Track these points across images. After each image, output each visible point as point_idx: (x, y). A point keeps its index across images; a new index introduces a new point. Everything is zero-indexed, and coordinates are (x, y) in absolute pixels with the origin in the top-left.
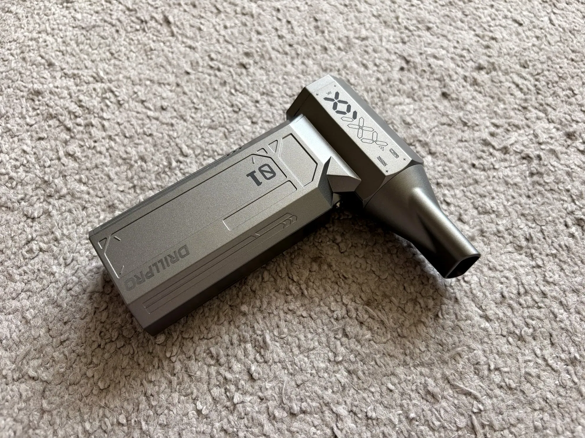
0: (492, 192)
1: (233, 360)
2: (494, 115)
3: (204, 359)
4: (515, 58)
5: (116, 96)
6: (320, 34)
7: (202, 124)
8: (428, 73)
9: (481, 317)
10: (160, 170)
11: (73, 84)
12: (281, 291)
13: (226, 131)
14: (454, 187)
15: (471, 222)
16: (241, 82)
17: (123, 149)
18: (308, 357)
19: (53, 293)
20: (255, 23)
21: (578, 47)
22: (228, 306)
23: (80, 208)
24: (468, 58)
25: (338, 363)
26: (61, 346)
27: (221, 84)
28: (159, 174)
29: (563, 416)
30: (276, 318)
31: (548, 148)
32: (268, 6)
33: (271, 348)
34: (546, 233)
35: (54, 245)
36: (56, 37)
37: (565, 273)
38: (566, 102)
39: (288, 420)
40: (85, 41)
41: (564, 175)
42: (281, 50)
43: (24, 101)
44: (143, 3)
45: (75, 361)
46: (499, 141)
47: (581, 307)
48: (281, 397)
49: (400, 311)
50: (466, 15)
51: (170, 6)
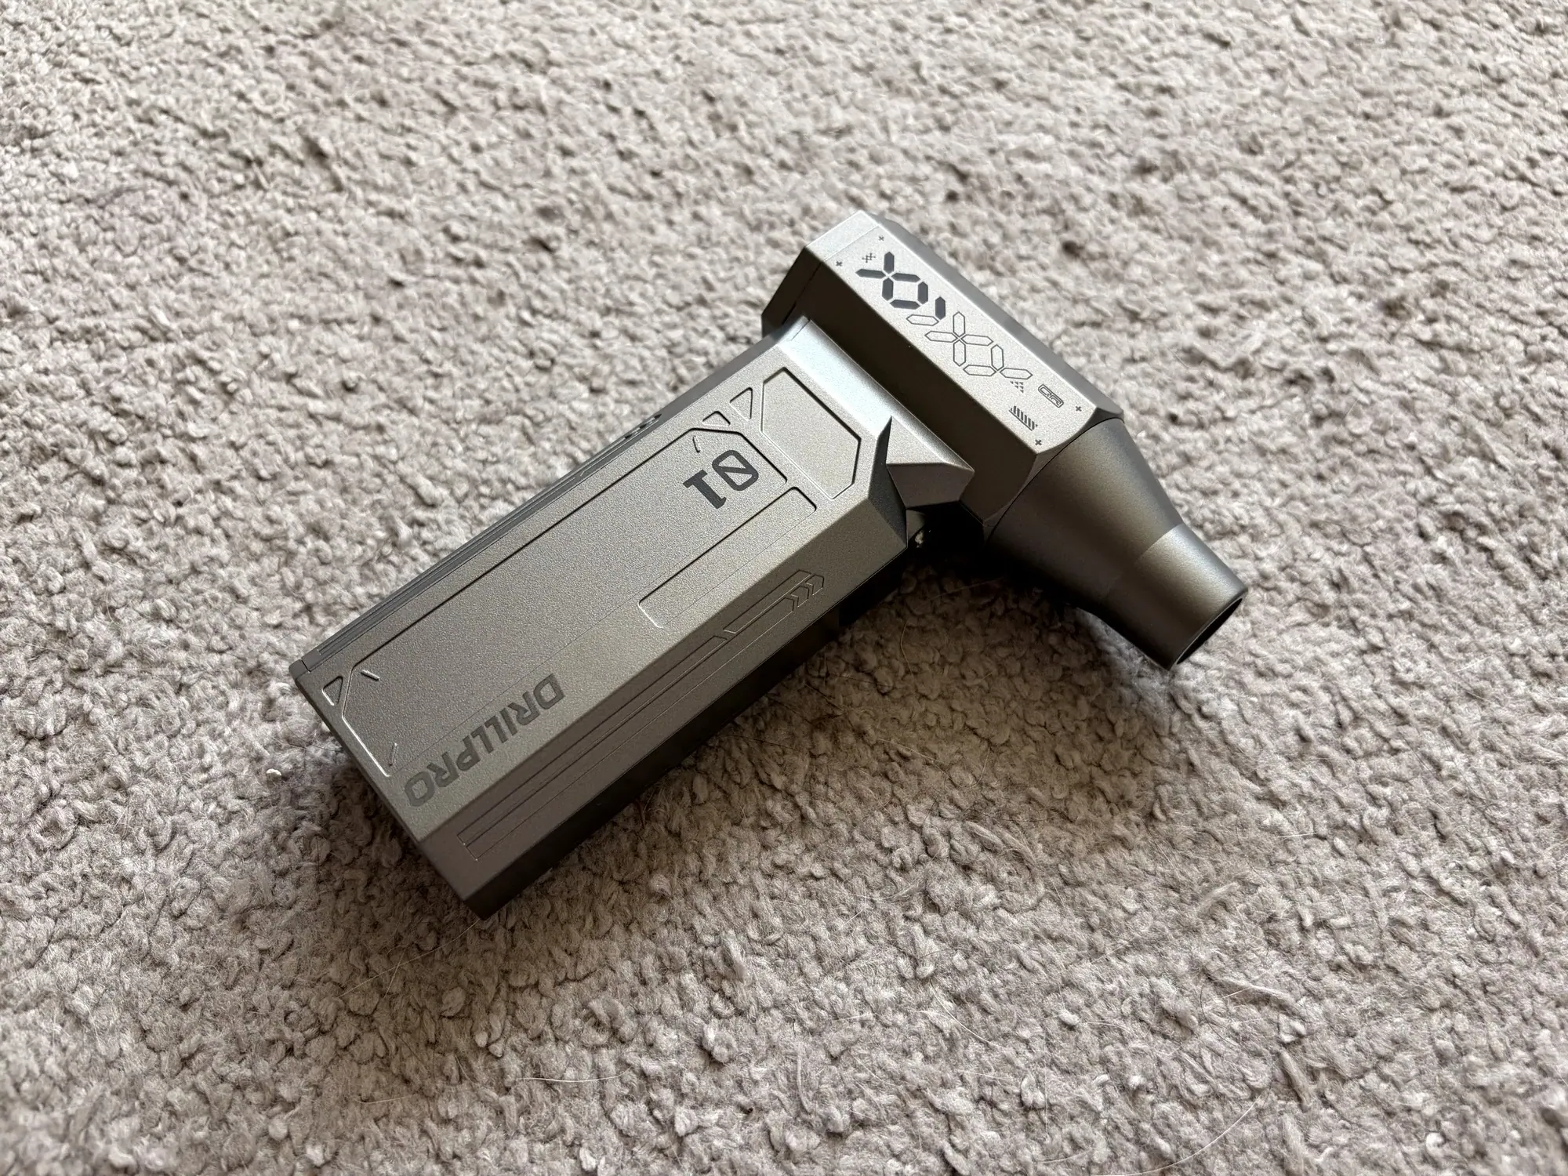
0: (1231, 479)
1: (655, 1024)
2: (1199, 283)
3: (577, 1034)
4: (1224, 132)
5: (213, 372)
6: (727, 134)
7: (459, 415)
8: (1020, 199)
9: (1258, 799)
10: (370, 554)
11: (88, 357)
12: (747, 822)
13: (527, 422)
16: (544, 288)
17: (258, 511)
18: (847, 980)
19: (136, 931)
20: (553, 126)
21: (1376, 80)
22: (614, 886)
23: (171, 691)
24: (1110, 149)
25: (925, 981)
26: (186, 1070)
27: (490, 300)
28: (367, 564)
29: (1500, 1012)
30: (747, 894)
31: (1344, 348)
32: (576, 78)
33: (748, 974)
34: (1377, 563)
35: (115, 801)
36: (17, 235)
37: (1440, 655)
38: (1369, 225)
39: (824, 1152)
40: (101, 235)
41: (1396, 408)
42: (632, 189)
44: (242, 112)
45: (231, 1103)
46: (1225, 347)
47: (1495, 733)
48: (795, 1097)
49: (1057, 820)
50: (1087, 40)
51: (315, 110)
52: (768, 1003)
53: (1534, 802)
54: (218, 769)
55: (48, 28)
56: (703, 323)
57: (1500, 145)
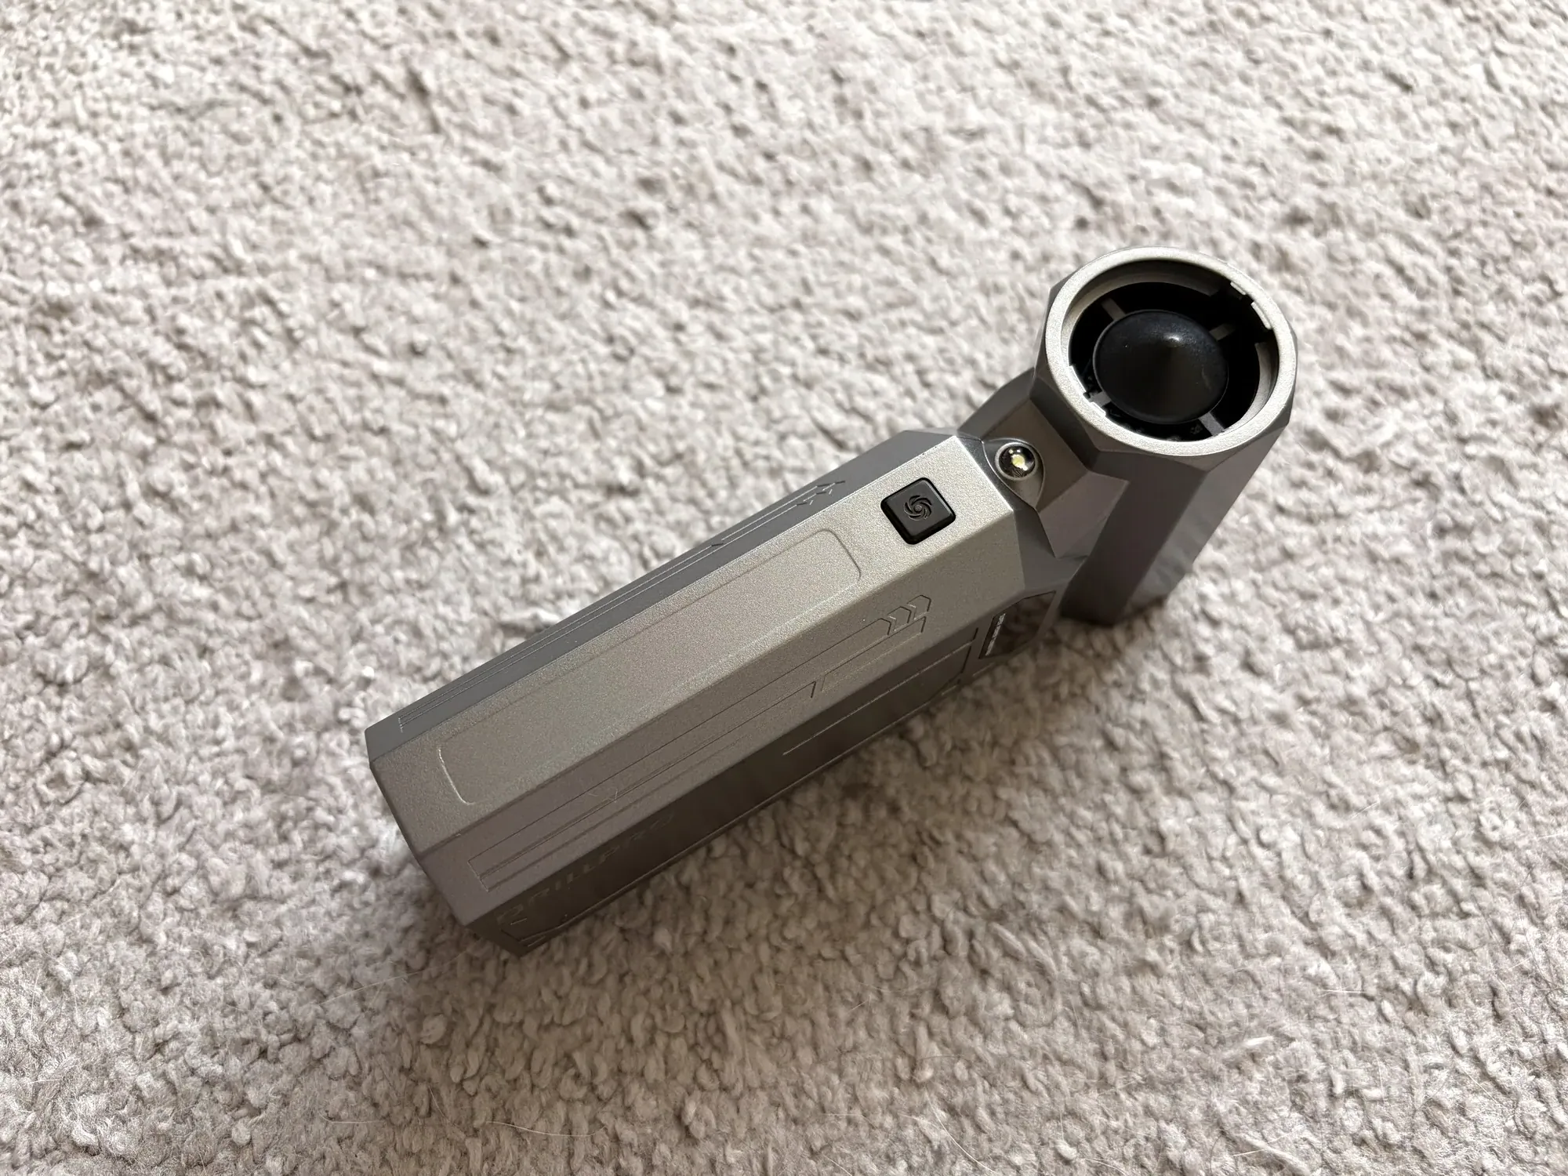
1: (635, 1087)
2: (1335, 358)
3: (555, 1083)
4: (1391, 188)
5: (281, 315)
6: (851, 122)
7: (527, 397)
8: (1154, 237)
9: (1307, 943)
10: (414, 537)
11: (158, 280)
12: (762, 886)
13: (596, 416)
15: (1277, 670)
16: (634, 268)
17: (306, 473)
18: (841, 1073)
19: (127, 905)
20: (668, 88)
22: (614, 932)
23: (194, 653)
24: (1263, 191)
25: (920, 1086)
26: (159, 1056)
27: (576, 275)
28: (408, 548)
30: (750, 964)
31: (1484, 454)
32: (701, 39)
33: (739, 1050)
34: (1480, 703)
35: (125, 762)
36: (103, 138)
37: (1532, 815)
38: (1533, 316)
40: (188, 150)
41: (1529, 530)
42: (741, 170)
43: (19, 332)
44: (348, 32)
45: (198, 1098)
46: (1351, 435)
49: (1088, 935)
50: (1257, 62)
51: (423, 39)
52: (755, 1084)
54: (229, 744)
56: (796, 329)
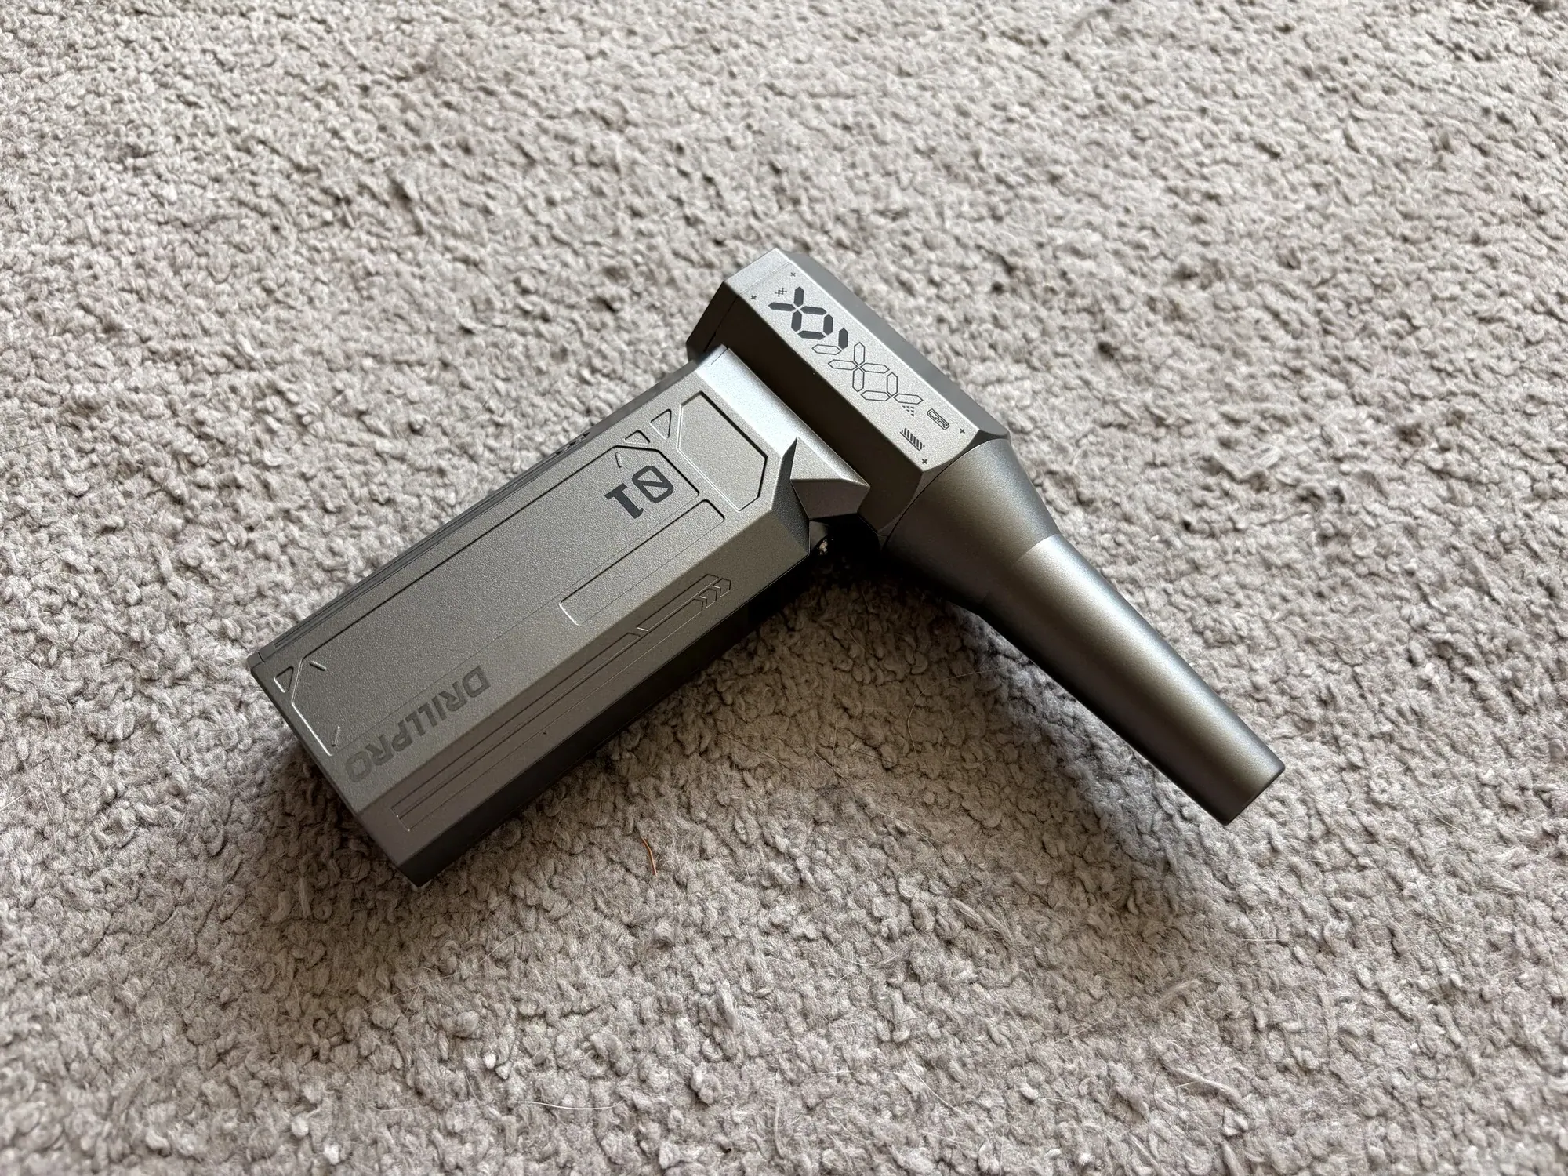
2: (1226, 394)
3: (577, 1063)
4: (1265, 243)
5: (290, 404)
6: (790, 207)
8: (1062, 295)
9: (1227, 901)
11: (176, 378)
12: (749, 879)
14: (1144, 583)
16: (604, 347)
17: (322, 543)
18: (828, 1037)
20: (624, 186)
21: (1419, 203)
22: (622, 929)
23: (231, 708)
24: (1154, 252)
25: (899, 1045)
26: (221, 1065)
27: (553, 355)
29: (1433, 1125)
30: (744, 949)
31: (1357, 470)
32: (651, 139)
33: (738, 1023)
34: (1365, 684)
35: (174, 807)
36: (115, 252)
37: (1415, 778)
38: (1394, 349)
40: (195, 260)
41: (1399, 533)
42: (694, 256)
43: (51, 430)
44: (335, 150)
45: (260, 1098)
46: (1243, 459)
47: (1458, 859)
48: (771, 1142)
49: (1038, 905)
50: (1143, 140)
51: (403, 153)
52: (754, 1053)
53: (1488, 929)
55: (156, 48)
57: (1532, 278)
